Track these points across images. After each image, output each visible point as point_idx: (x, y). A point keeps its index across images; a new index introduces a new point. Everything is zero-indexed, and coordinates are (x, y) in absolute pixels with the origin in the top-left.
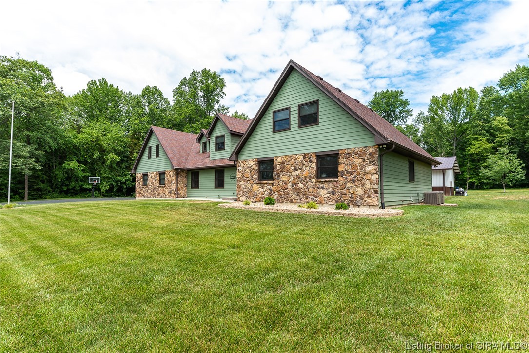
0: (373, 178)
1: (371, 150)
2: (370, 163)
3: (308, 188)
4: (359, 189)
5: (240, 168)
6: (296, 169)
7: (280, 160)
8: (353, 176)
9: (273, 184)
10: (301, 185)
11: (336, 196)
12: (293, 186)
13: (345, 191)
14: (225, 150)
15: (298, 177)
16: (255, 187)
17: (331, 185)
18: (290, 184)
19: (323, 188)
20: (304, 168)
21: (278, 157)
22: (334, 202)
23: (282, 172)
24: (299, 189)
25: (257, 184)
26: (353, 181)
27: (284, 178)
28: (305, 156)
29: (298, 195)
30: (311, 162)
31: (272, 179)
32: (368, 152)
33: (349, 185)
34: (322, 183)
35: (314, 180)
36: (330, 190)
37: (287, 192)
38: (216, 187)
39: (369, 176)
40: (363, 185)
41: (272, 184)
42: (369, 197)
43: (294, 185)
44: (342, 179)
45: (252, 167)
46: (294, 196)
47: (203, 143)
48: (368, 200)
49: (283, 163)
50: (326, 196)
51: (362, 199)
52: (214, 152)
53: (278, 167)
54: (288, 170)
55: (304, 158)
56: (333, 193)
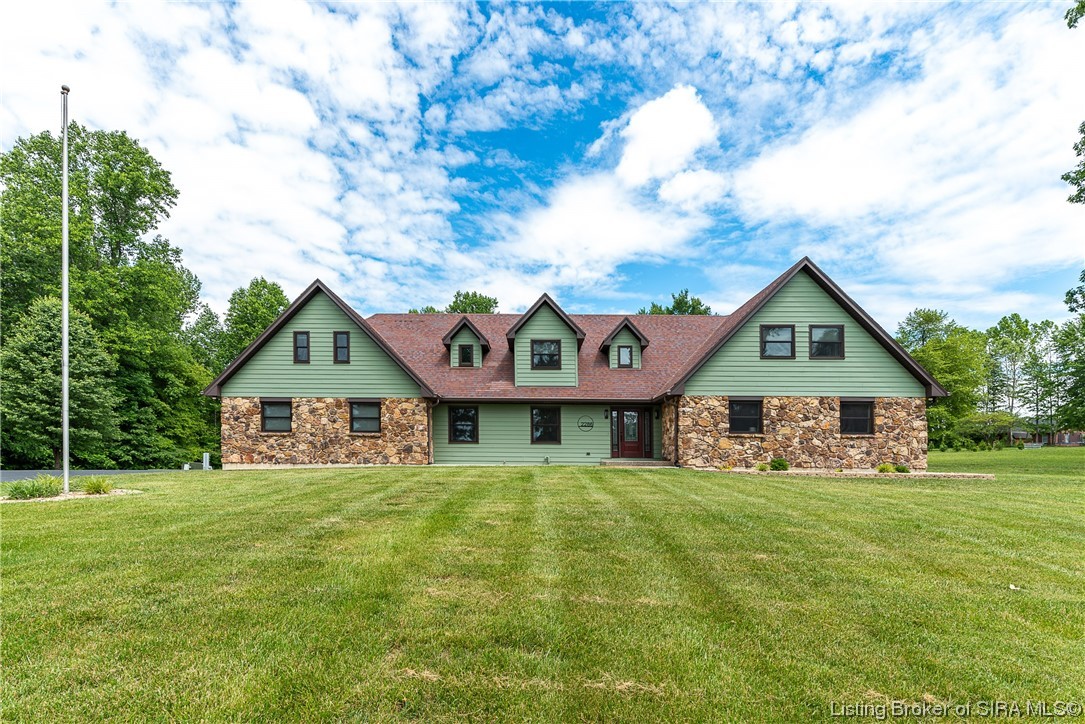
0: (920, 435)
1: (918, 402)
2: (917, 417)
3: (828, 447)
4: (905, 449)
5: (687, 409)
6: (806, 418)
7: (776, 402)
8: (897, 431)
9: (763, 440)
10: (816, 442)
11: (873, 457)
12: (801, 443)
13: (885, 450)
14: (562, 371)
15: (812, 430)
16: (724, 443)
17: (864, 443)
18: (797, 440)
19: (852, 447)
20: (821, 417)
21: (772, 397)
22: (869, 465)
23: (780, 420)
24: (815, 447)
25: (729, 437)
26: (896, 439)
27: (787, 431)
28: (822, 401)
29: (810, 455)
30: (833, 409)
31: (761, 432)
32: (913, 404)
33: (891, 443)
34: (852, 439)
35: (839, 436)
36: (864, 449)
37: (792, 452)
38: (535, 441)
39: (916, 433)
40: (908, 444)
41: (762, 438)
42: (916, 458)
43: (805, 441)
44: (881, 435)
45: (718, 410)
46: (804, 457)
47: (460, 346)
48: (915, 463)
49: (782, 408)
50: (858, 457)
51: (907, 460)
52: (529, 371)
53: (773, 413)
54: (792, 419)
55: (821, 402)
56: (868, 453)
